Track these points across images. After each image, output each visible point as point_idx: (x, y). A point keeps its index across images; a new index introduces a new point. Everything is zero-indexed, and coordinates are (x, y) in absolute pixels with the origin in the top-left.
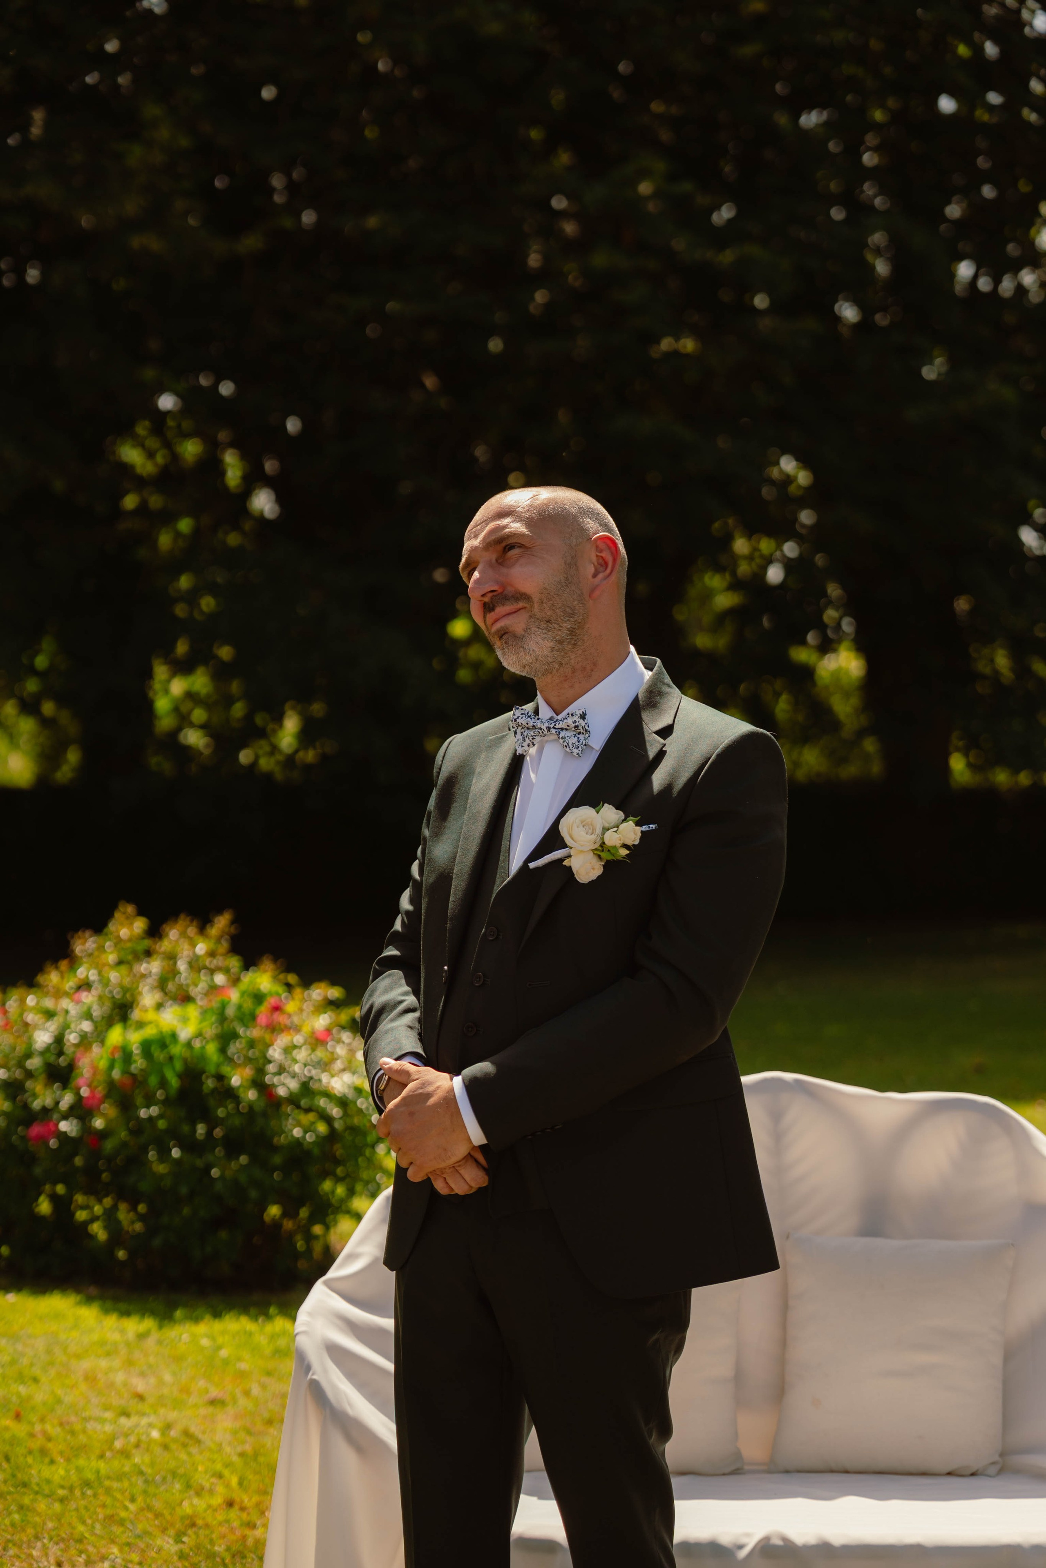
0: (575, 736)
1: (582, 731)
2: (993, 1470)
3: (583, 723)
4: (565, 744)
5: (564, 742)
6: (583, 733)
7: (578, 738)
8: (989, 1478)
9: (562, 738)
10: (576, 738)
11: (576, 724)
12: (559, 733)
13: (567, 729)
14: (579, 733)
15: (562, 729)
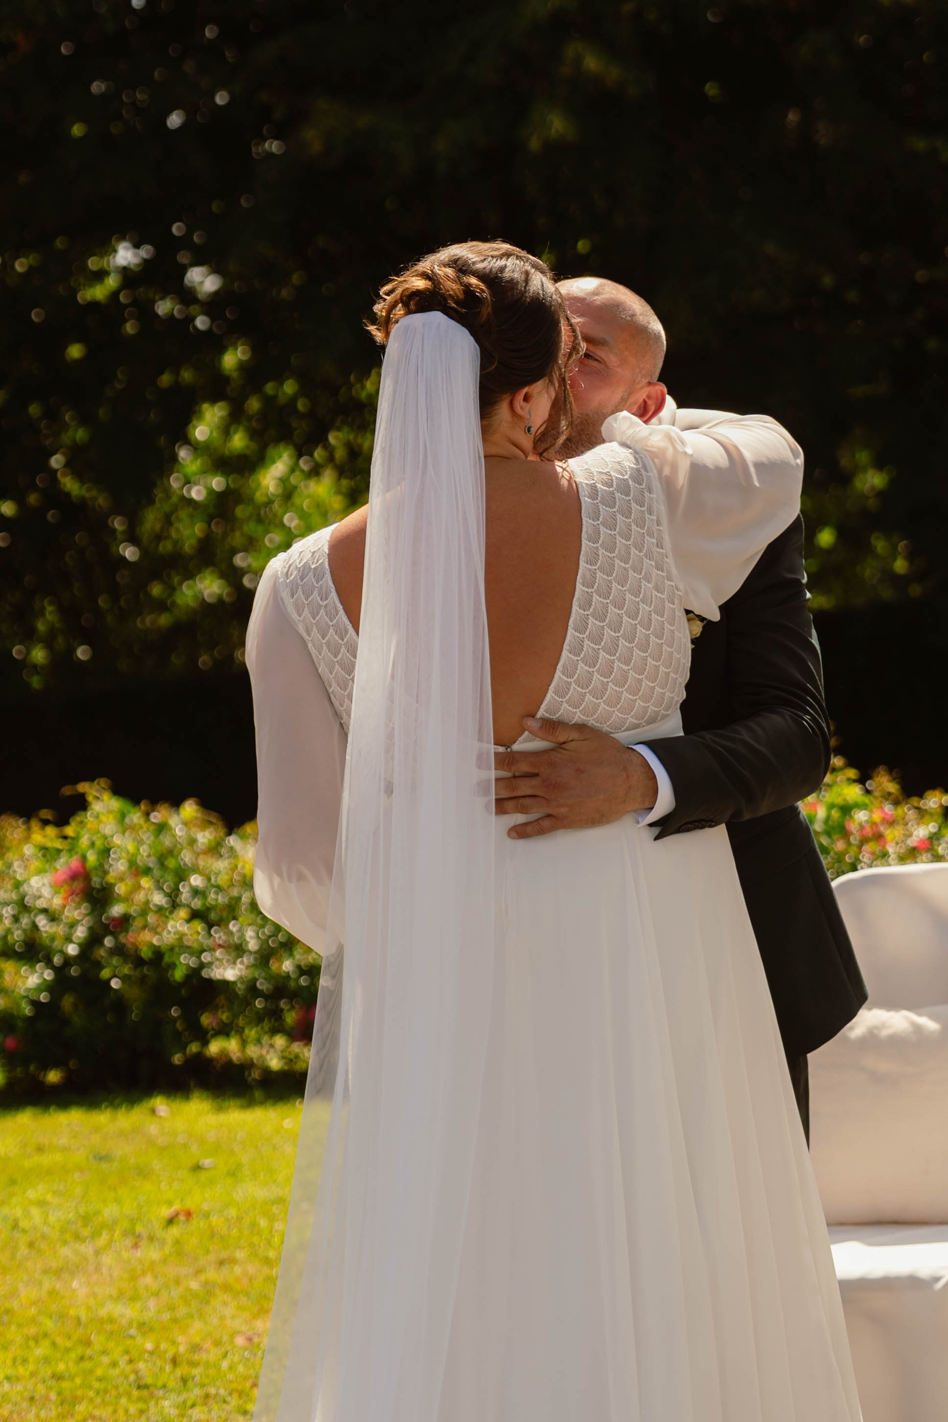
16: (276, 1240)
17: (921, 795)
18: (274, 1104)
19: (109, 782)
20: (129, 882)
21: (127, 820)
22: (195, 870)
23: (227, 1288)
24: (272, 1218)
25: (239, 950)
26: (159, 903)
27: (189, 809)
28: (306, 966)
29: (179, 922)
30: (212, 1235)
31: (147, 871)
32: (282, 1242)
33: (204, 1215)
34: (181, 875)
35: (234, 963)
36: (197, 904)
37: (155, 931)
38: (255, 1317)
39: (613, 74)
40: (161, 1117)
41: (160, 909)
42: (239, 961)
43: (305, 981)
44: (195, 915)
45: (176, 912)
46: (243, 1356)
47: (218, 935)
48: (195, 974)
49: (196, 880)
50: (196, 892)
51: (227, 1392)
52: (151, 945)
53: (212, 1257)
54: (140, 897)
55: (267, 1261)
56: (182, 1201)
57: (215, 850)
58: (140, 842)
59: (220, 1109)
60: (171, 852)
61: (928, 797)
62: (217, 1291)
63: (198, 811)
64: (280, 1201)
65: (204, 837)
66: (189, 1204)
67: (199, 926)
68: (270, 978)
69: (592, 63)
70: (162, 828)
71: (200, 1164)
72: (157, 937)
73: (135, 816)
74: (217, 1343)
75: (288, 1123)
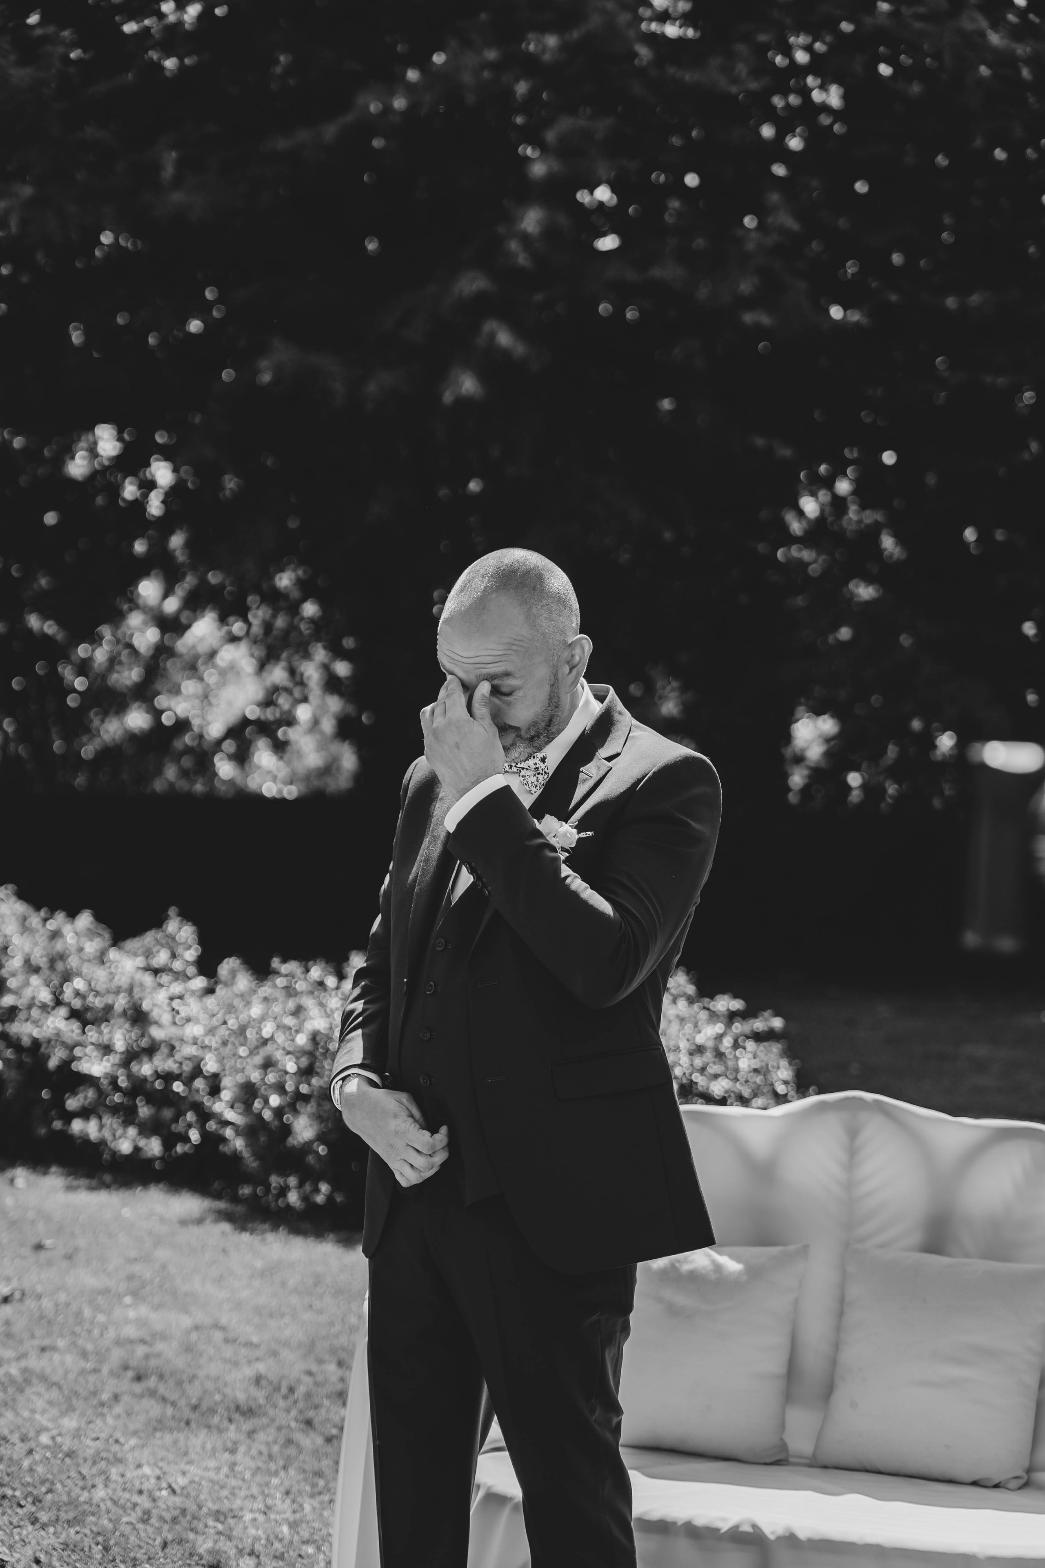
0: (535, 775)
1: (541, 772)
2: (1014, 1484)
3: (542, 766)
4: (525, 782)
5: (524, 780)
6: (542, 774)
7: (537, 778)
8: (1009, 1491)
9: (523, 777)
10: (535, 778)
11: (537, 766)
12: (520, 771)
13: (527, 769)
14: (539, 774)
15: (523, 769)
16: (96, 1332)
17: (712, 997)
18: (117, 1189)
19: (16, 888)
20: (21, 978)
21: (27, 923)
22: (79, 974)
23: (43, 1378)
24: (97, 1309)
25: (106, 1049)
26: (43, 1000)
27: (85, 919)
28: (162, 1072)
29: (59, 1018)
30: (41, 1317)
31: (37, 970)
32: (102, 1335)
33: (37, 1296)
34: (67, 977)
35: (101, 1060)
36: (77, 1004)
37: (36, 1023)
38: (63, 1414)
39: (520, 349)
40: (18, 1189)
41: (44, 1007)
42: (106, 1057)
43: (160, 1084)
44: (74, 1014)
45: (57, 1009)
46: (44, 1456)
47: (92, 1034)
48: (66, 1065)
49: (79, 984)
50: (77, 994)
51: (23, 1496)
52: (31, 1036)
53: (36, 1342)
54: (28, 993)
55: (84, 1354)
56: (19, 1279)
57: (101, 959)
58: (36, 944)
59: (69, 1188)
60: (62, 957)
61: (717, 1000)
62: (35, 1381)
63: (92, 923)
64: (106, 1291)
65: (91, 947)
66: (26, 1285)
67: (75, 1025)
68: (130, 1076)
69: (504, 338)
70: (55, 935)
71: (43, 1242)
72: (37, 1029)
73: (35, 920)
74: (24, 1439)
75: (126, 1212)
